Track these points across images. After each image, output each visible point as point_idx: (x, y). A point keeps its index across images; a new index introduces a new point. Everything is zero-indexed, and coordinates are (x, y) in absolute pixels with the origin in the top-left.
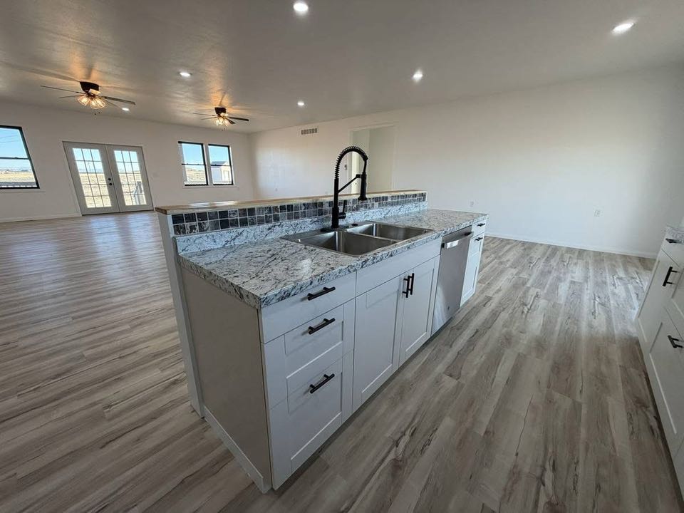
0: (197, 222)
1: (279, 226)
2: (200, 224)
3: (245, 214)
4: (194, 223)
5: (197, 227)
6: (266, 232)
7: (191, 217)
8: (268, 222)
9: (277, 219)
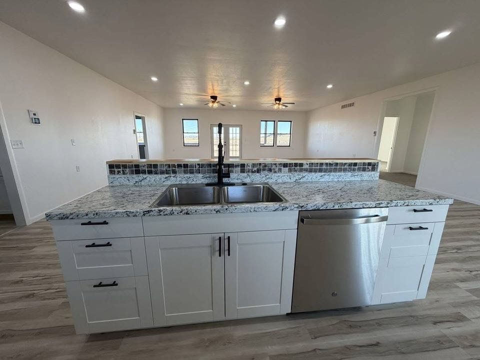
0: (122, 169)
1: (174, 177)
2: (123, 170)
3: (151, 167)
4: (119, 170)
5: (122, 172)
6: (163, 180)
7: (118, 166)
8: (167, 173)
9: (174, 172)
